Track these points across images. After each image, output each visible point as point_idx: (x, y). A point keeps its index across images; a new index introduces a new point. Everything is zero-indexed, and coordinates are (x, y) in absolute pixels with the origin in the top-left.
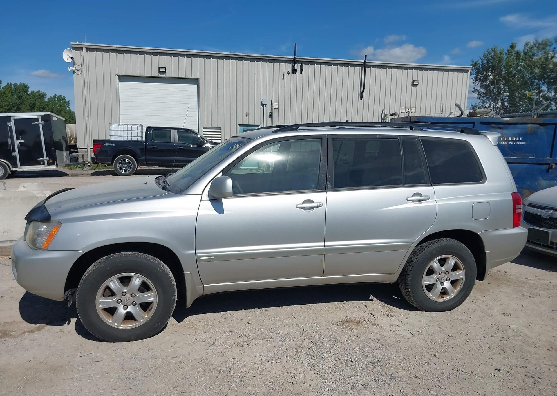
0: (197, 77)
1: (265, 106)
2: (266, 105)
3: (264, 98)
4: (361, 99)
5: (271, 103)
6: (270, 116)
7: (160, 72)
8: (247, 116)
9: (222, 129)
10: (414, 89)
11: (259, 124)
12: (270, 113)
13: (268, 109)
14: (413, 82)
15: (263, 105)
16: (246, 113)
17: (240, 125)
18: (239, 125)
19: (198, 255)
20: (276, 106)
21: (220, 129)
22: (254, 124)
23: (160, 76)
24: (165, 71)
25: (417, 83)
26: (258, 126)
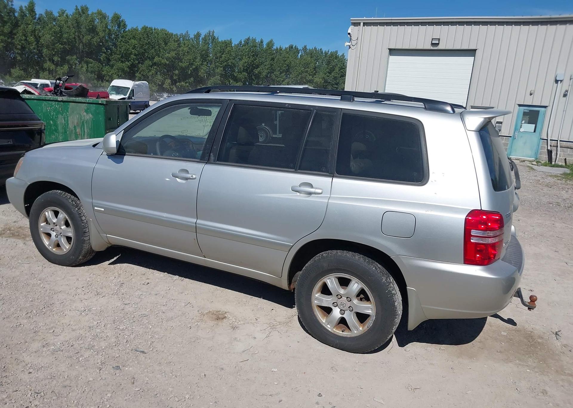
0: (475, 48)
1: (559, 82)
2: (561, 81)
3: (560, 72)
5: (570, 79)
6: (565, 95)
7: (433, 44)
8: (531, 94)
11: (547, 105)
12: (567, 91)
13: (564, 86)
15: (557, 81)
16: (531, 91)
17: (520, 105)
18: (518, 105)
22: (539, 105)
23: (432, 48)
24: (438, 42)
26: (545, 107)
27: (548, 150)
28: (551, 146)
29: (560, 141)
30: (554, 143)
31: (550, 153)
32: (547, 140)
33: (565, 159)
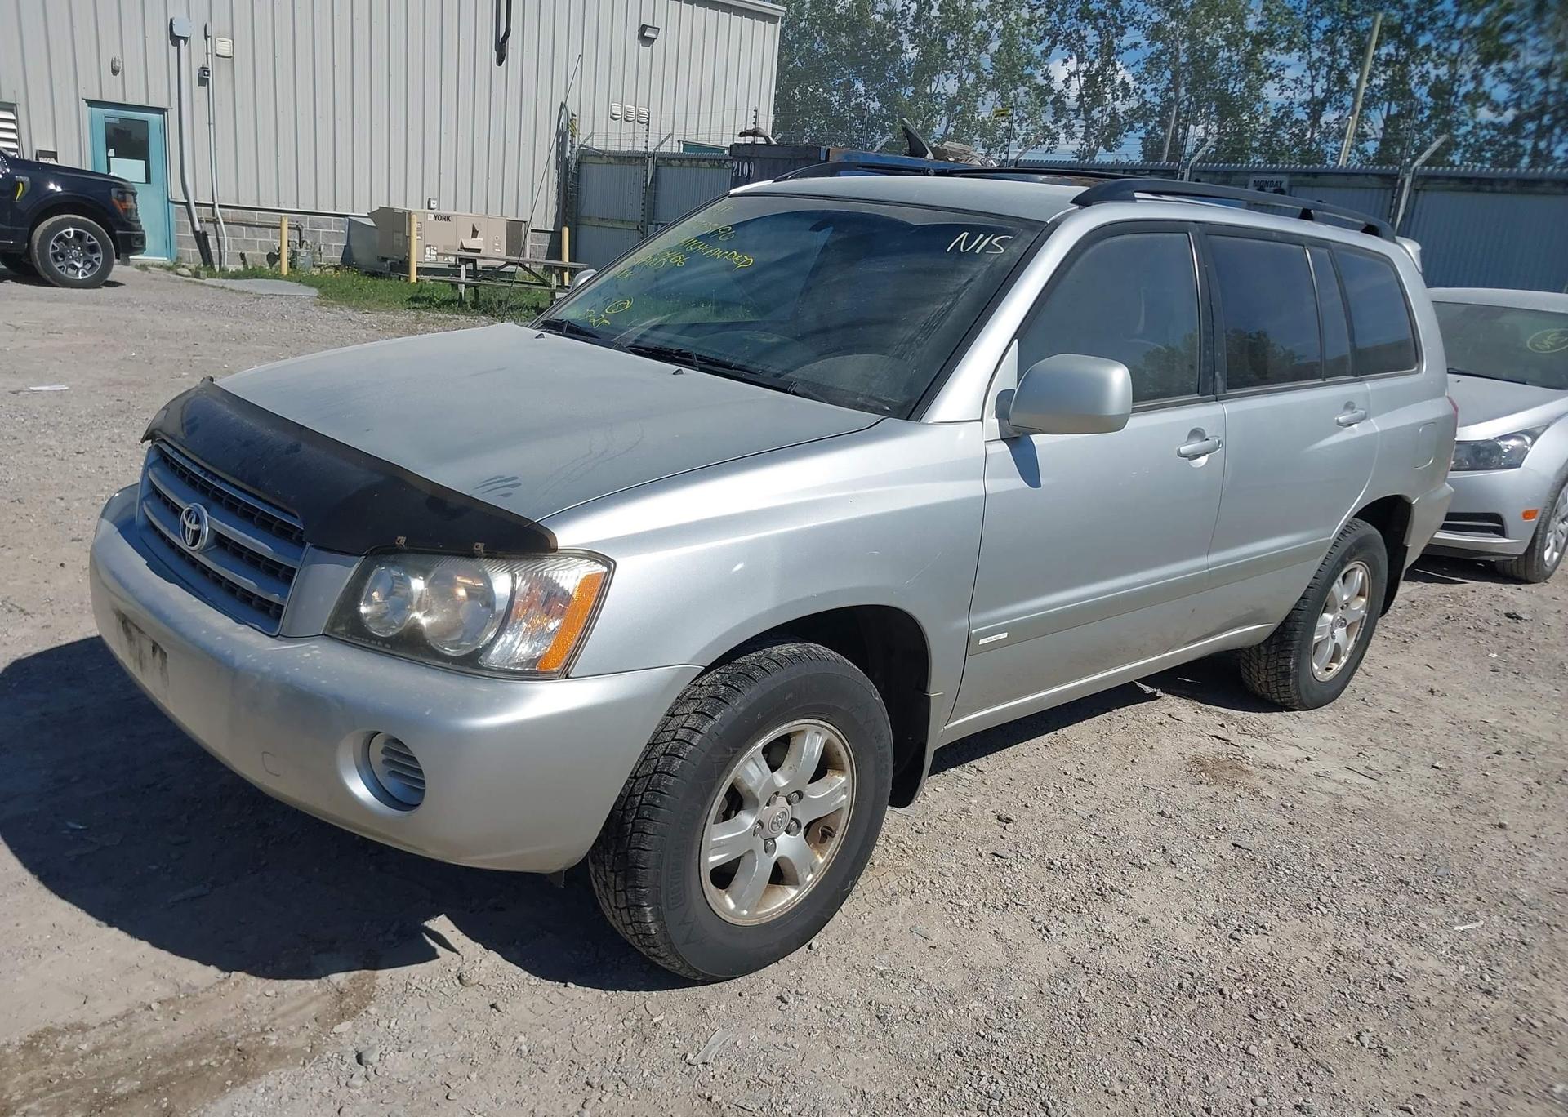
1: (182, 41)
2: (185, 39)
3: (178, 14)
4: (500, 63)
5: (206, 37)
6: (203, 81)
8: (115, 72)
9: (21, 110)
10: (645, 50)
11: (165, 106)
12: (204, 69)
13: (194, 56)
14: (643, 28)
15: (175, 40)
16: (113, 62)
17: (92, 103)
18: (87, 101)
19: (973, 631)
20: (224, 47)
21: (12, 111)
22: (143, 103)
25: (653, 36)
26: (161, 111)
27: (196, 233)
28: (200, 221)
29: (220, 206)
30: (205, 212)
31: (201, 239)
32: (187, 204)
33: (242, 255)
